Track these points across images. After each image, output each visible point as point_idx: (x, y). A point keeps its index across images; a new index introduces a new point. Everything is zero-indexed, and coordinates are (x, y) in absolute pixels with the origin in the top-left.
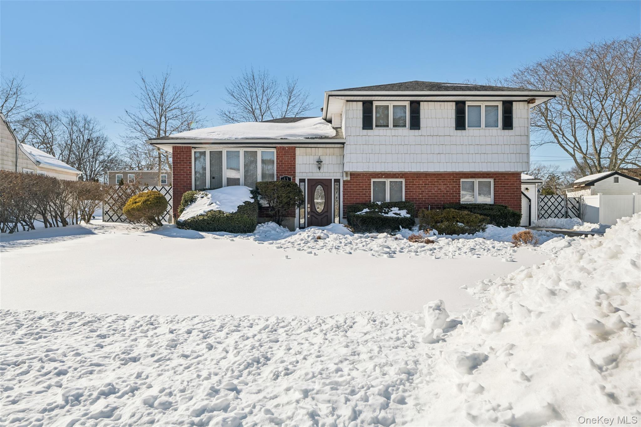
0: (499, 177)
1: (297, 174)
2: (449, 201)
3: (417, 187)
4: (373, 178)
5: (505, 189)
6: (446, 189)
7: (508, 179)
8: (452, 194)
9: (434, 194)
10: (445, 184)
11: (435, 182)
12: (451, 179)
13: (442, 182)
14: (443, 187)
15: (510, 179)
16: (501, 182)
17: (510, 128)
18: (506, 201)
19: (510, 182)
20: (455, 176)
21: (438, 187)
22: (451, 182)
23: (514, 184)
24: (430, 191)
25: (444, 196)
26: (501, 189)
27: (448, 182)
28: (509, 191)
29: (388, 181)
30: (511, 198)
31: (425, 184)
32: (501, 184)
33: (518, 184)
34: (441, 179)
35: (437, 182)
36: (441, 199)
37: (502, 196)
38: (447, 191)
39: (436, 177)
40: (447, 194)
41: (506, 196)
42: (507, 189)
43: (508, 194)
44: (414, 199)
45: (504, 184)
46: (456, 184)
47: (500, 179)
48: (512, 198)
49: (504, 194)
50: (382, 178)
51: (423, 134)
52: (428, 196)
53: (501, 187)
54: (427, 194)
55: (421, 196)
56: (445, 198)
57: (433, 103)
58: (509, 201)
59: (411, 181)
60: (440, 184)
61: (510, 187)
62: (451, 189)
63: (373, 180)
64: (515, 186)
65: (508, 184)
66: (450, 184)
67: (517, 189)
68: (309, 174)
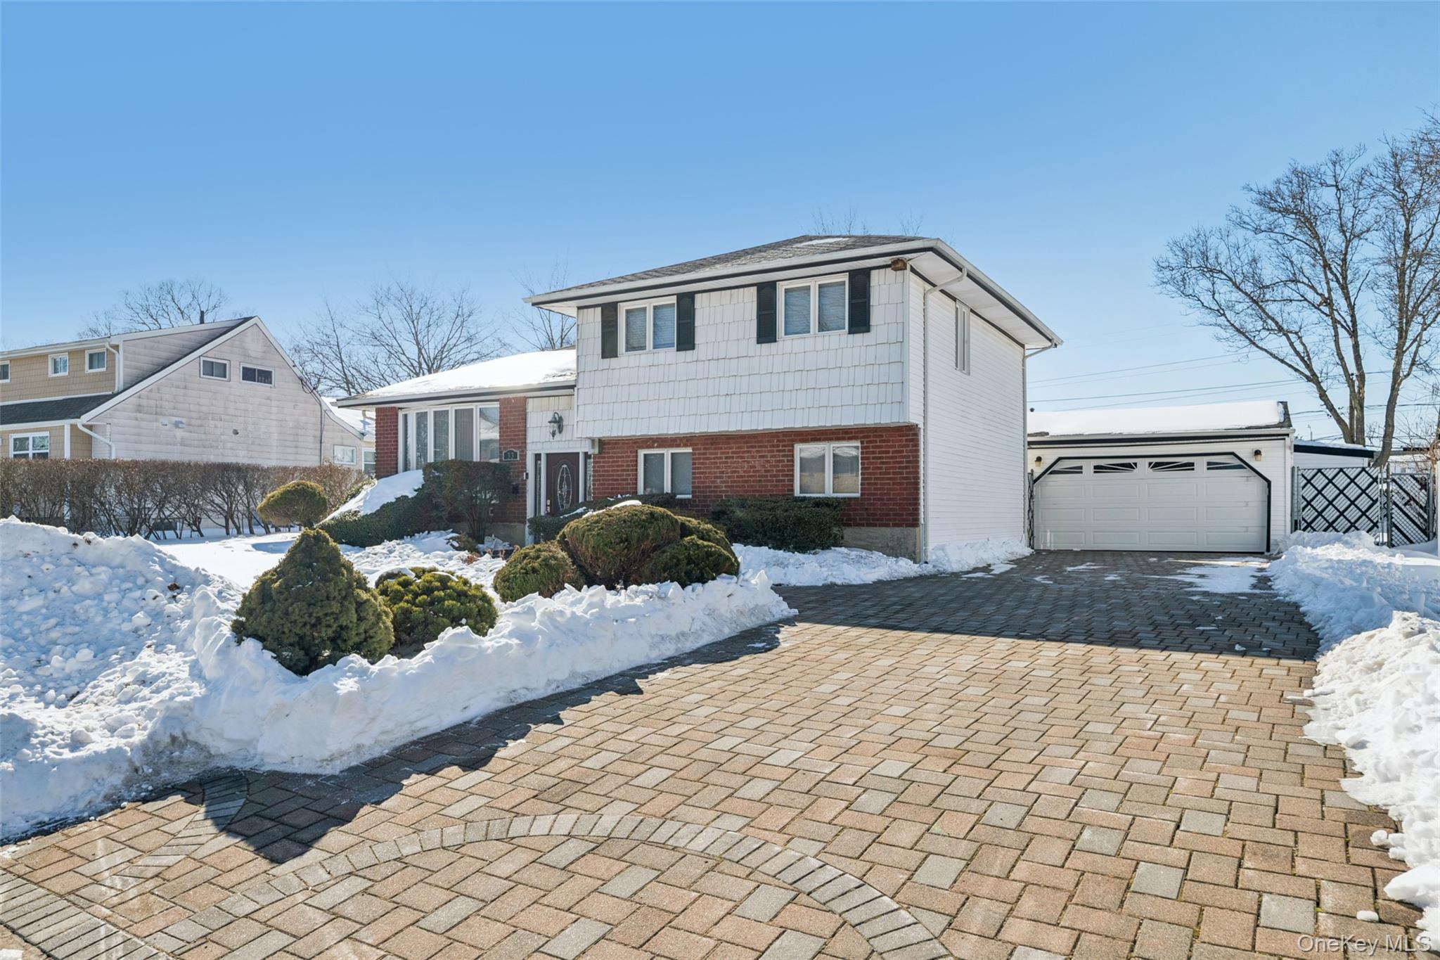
0: (869, 437)
1: (529, 447)
2: (769, 491)
3: (712, 463)
4: (642, 448)
5: (882, 463)
6: (763, 466)
7: (888, 441)
8: (775, 476)
9: (742, 477)
10: (763, 457)
11: (744, 452)
12: (773, 446)
13: (758, 452)
14: (757, 463)
15: (893, 441)
16: (873, 447)
17: (864, 328)
18: (883, 489)
19: (893, 446)
20: (781, 438)
21: (748, 462)
22: (773, 451)
23: (902, 451)
24: (735, 472)
25: (760, 481)
26: (872, 463)
27: (769, 451)
28: (890, 468)
29: (668, 453)
30: (894, 484)
31: (726, 458)
32: (874, 453)
33: (911, 451)
34: (755, 447)
35: (748, 452)
36: (755, 486)
37: (875, 479)
38: (766, 471)
39: (747, 442)
40: (766, 476)
41: (883, 479)
42: (887, 463)
43: (889, 474)
44: (707, 487)
45: (880, 453)
46: (783, 456)
47: (871, 442)
48: (897, 484)
49: (881, 474)
50: (653, 447)
51: (702, 357)
52: (732, 482)
53: (874, 458)
54: (729, 477)
55: (718, 481)
56: (762, 486)
57: (718, 293)
58: (891, 489)
59: (702, 451)
60: (753, 457)
61: (892, 458)
62: (775, 466)
63: (641, 453)
64: (904, 457)
65: (888, 452)
66: (772, 457)
67: (907, 462)
68: (546, 445)
